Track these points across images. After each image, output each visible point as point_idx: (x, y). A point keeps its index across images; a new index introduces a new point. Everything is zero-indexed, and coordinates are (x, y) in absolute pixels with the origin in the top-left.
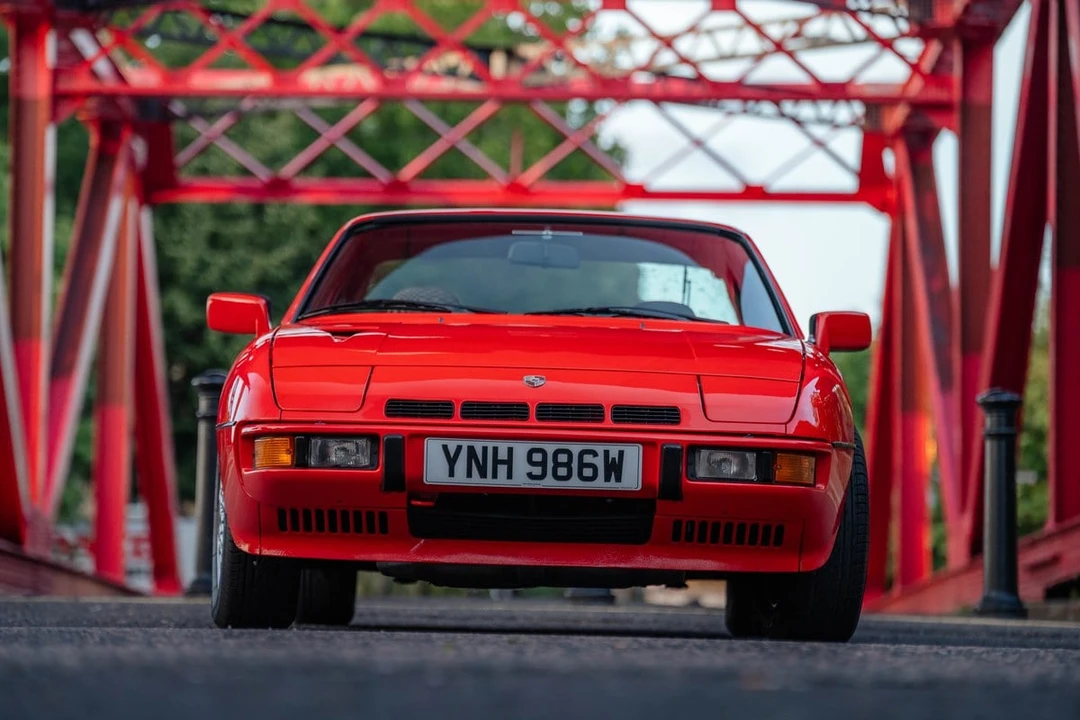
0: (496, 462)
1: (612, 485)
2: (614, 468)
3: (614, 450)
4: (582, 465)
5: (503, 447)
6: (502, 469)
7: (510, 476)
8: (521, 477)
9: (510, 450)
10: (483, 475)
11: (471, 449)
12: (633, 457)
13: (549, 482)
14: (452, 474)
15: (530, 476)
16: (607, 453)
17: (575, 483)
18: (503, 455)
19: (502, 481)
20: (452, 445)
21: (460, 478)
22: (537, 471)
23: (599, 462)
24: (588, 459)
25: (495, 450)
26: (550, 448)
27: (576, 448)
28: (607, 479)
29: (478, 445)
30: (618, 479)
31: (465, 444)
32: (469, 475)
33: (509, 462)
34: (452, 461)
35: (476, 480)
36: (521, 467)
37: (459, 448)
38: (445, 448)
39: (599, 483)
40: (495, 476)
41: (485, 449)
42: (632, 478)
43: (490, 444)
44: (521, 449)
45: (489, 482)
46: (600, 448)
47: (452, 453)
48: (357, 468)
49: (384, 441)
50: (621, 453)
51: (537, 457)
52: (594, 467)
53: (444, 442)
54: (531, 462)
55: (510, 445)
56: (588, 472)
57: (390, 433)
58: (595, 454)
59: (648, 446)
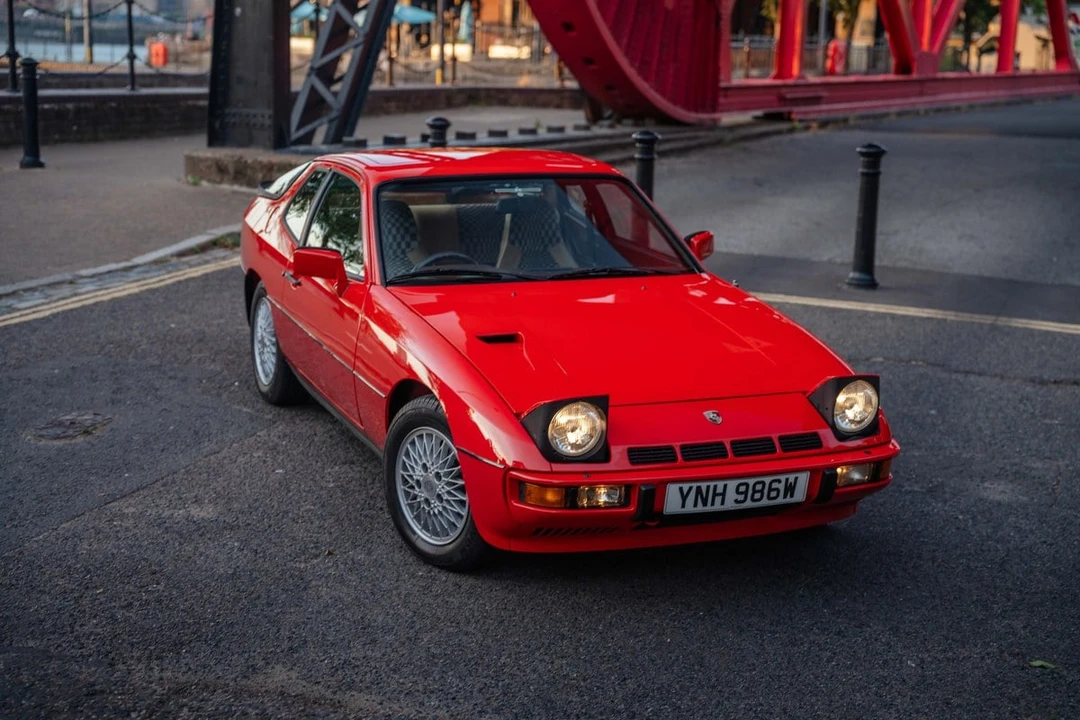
0: (715, 494)
1: (789, 500)
2: (790, 489)
3: (792, 477)
4: (771, 490)
5: (720, 485)
6: (718, 499)
7: (723, 503)
8: (730, 504)
9: (725, 486)
10: (705, 504)
11: (699, 488)
12: (803, 479)
13: (749, 504)
14: (683, 506)
15: (736, 501)
16: (787, 480)
17: (765, 502)
18: (720, 490)
19: (718, 507)
20: (686, 487)
21: (690, 508)
22: (741, 497)
23: (781, 487)
24: (775, 485)
25: (715, 487)
26: (751, 481)
27: (767, 480)
28: (785, 497)
29: (704, 485)
30: (792, 496)
31: (695, 485)
32: (695, 505)
33: (723, 494)
34: (684, 498)
35: (700, 508)
36: (731, 495)
37: (691, 488)
38: (681, 489)
39: (780, 500)
40: (713, 504)
41: (708, 487)
42: (800, 495)
43: (712, 484)
44: (732, 484)
45: (709, 508)
46: (783, 478)
47: (685, 491)
48: (615, 507)
49: (640, 489)
50: (796, 478)
51: (742, 489)
52: (778, 490)
53: (681, 485)
54: (738, 492)
55: (725, 482)
56: (773, 494)
57: (644, 483)
58: (779, 481)
59: (814, 471)
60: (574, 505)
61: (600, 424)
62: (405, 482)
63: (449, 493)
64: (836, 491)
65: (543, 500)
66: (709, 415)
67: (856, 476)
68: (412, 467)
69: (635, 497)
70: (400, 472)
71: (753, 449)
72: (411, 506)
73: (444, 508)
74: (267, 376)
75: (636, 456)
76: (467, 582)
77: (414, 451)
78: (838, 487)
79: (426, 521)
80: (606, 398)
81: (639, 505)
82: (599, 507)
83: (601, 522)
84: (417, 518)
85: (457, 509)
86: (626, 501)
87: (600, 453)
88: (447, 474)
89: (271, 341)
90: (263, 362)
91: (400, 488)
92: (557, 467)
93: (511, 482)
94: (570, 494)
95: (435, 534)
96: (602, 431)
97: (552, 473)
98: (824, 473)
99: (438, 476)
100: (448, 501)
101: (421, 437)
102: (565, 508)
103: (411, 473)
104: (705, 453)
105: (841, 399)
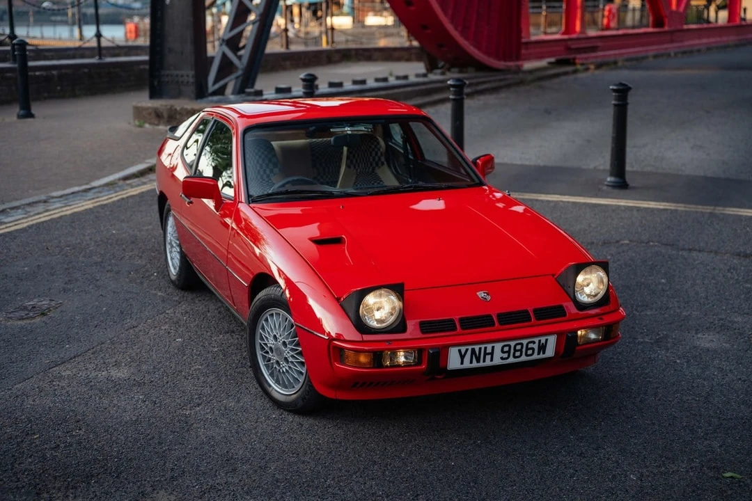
0: (486, 354)
1: (542, 356)
2: (542, 348)
3: (543, 339)
4: (527, 349)
5: (489, 347)
6: (488, 357)
7: (492, 360)
8: (497, 361)
9: (493, 347)
10: (478, 361)
11: (473, 350)
12: (552, 341)
13: (511, 360)
14: (462, 363)
15: (502, 358)
16: (540, 341)
17: (524, 358)
18: (489, 350)
19: (488, 363)
20: (463, 349)
21: (467, 364)
22: (505, 355)
23: (536, 346)
24: (531, 345)
25: (486, 348)
26: (512, 344)
27: (525, 342)
28: (539, 354)
29: (477, 348)
30: (544, 353)
31: (470, 348)
32: (471, 362)
33: (492, 354)
34: (462, 357)
35: (475, 364)
36: (498, 354)
37: (467, 350)
38: (460, 351)
39: (535, 356)
40: (484, 361)
41: (480, 349)
42: (550, 352)
43: (483, 346)
44: (498, 346)
45: (481, 364)
46: (536, 340)
47: (463, 353)
48: (410, 366)
49: (429, 352)
50: (547, 340)
51: (506, 349)
52: (533, 349)
53: (460, 348)
54: (503, 352)
55: (493, 345)
56: (530, 352)
57: (432, 347)
58: (534, 343)
59: (560, 335)
60: (380, 365)
61: (398, 304)
62: (262, 348)
63: (293, 356)
64: (577, 348)
65: (357, 361)
66: (481, 294)
67: (593, 336)
68: (266, 338)
69: (425, 358)
70: (258, 341)
71: (513, 318)
72: (267, 366)
73: (290, 367)
74: (175, 269)
75: (426, 327)
76: (307, 422)
77: (267, 325)
78: (578, 345)
79: (278, 377)
80: (402, 285)
81: (428, 364)
82: (399, 366)
83: (402, 376)
84: (272, 375)
85: (299, 369)
86: (419, 362)
87: (399, 326)
88: (291, 343)
89: (176, 243)
90: (172, 259)
91: (259, 353)
92: (366, 337)
93: (333, 349)
94: (377, 357)
95: (285, 386)
96: (400, 309)
97: (363, 342)
98: (567, 335)
99: (284, 344)
100: (292, 362)
101: (272, 315)
102: (374, 368)
103: (267, 342)
104: (478, 324)
105: (580, 279)
